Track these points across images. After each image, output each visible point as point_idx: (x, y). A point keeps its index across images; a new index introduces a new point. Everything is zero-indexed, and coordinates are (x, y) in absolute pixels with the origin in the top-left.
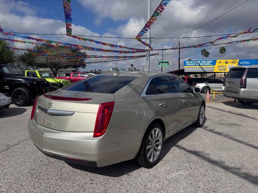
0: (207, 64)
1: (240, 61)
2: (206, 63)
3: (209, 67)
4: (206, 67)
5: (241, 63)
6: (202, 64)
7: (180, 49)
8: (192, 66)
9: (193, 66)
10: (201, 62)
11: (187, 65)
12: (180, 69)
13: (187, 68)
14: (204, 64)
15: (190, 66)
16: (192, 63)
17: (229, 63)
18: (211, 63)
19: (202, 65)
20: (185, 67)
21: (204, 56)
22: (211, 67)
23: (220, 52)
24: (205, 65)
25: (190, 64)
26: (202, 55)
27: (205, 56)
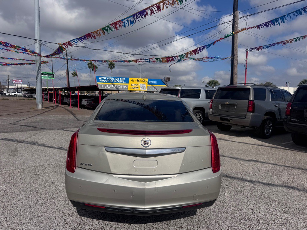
0: (121, 82)
1: (149, 80)
2: (120, 80)
3: (123, 85)
4: (120, 85)
5: (150, 83)
6: (116, 81)
7: (67, 59)
8: (105, 82)
9: (107, 82)
10: (114, 79)
11: (101, 82)
12: (70, 86)
13: (101, 85)
14: (118, 81)
15: (103, 82)
16: (105, 80)
17: (140, 81)
18: (124, 81)
19: (116, 83)
20: (98, 83)
21: (91, 69)
22: (125, 85)
23: (109, 67)
24: (118, 83)
25: (103, 80)
26: (90, 68)
27: (93, 70)
